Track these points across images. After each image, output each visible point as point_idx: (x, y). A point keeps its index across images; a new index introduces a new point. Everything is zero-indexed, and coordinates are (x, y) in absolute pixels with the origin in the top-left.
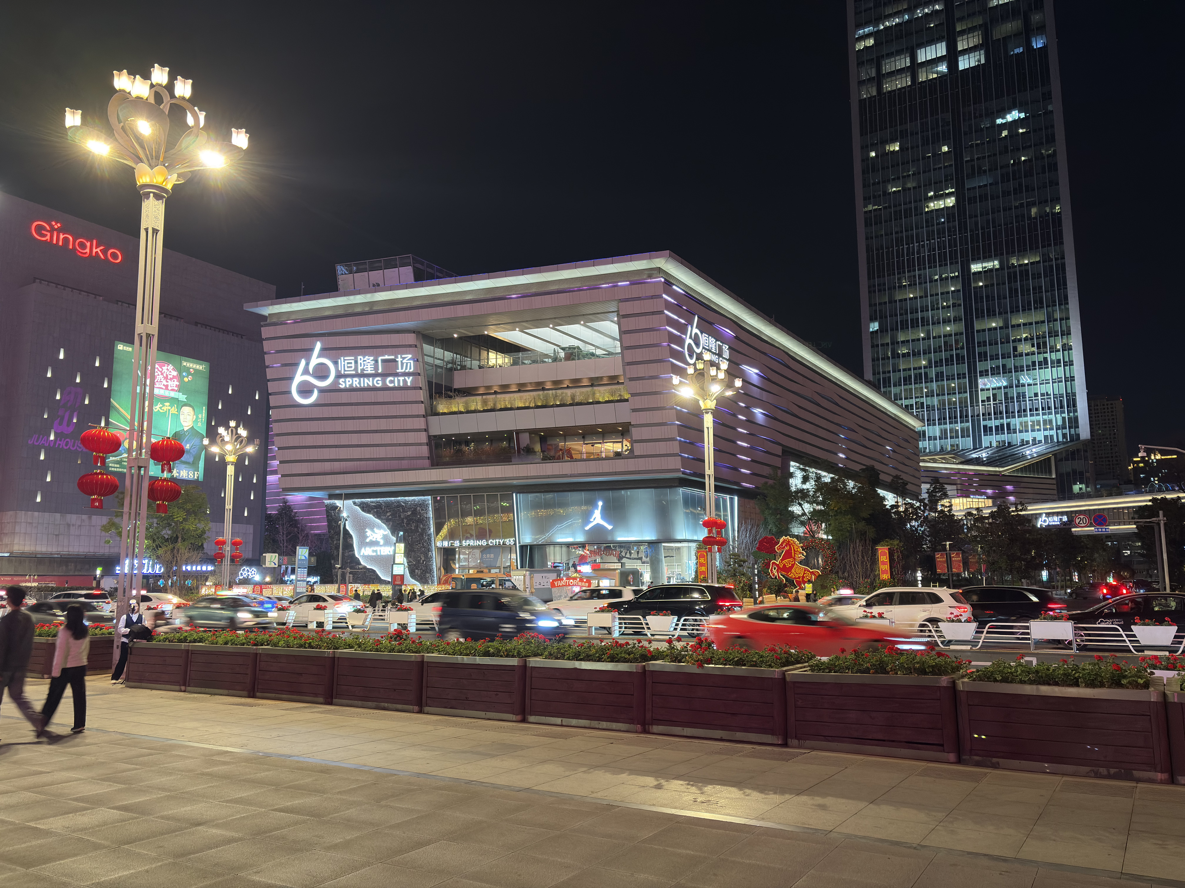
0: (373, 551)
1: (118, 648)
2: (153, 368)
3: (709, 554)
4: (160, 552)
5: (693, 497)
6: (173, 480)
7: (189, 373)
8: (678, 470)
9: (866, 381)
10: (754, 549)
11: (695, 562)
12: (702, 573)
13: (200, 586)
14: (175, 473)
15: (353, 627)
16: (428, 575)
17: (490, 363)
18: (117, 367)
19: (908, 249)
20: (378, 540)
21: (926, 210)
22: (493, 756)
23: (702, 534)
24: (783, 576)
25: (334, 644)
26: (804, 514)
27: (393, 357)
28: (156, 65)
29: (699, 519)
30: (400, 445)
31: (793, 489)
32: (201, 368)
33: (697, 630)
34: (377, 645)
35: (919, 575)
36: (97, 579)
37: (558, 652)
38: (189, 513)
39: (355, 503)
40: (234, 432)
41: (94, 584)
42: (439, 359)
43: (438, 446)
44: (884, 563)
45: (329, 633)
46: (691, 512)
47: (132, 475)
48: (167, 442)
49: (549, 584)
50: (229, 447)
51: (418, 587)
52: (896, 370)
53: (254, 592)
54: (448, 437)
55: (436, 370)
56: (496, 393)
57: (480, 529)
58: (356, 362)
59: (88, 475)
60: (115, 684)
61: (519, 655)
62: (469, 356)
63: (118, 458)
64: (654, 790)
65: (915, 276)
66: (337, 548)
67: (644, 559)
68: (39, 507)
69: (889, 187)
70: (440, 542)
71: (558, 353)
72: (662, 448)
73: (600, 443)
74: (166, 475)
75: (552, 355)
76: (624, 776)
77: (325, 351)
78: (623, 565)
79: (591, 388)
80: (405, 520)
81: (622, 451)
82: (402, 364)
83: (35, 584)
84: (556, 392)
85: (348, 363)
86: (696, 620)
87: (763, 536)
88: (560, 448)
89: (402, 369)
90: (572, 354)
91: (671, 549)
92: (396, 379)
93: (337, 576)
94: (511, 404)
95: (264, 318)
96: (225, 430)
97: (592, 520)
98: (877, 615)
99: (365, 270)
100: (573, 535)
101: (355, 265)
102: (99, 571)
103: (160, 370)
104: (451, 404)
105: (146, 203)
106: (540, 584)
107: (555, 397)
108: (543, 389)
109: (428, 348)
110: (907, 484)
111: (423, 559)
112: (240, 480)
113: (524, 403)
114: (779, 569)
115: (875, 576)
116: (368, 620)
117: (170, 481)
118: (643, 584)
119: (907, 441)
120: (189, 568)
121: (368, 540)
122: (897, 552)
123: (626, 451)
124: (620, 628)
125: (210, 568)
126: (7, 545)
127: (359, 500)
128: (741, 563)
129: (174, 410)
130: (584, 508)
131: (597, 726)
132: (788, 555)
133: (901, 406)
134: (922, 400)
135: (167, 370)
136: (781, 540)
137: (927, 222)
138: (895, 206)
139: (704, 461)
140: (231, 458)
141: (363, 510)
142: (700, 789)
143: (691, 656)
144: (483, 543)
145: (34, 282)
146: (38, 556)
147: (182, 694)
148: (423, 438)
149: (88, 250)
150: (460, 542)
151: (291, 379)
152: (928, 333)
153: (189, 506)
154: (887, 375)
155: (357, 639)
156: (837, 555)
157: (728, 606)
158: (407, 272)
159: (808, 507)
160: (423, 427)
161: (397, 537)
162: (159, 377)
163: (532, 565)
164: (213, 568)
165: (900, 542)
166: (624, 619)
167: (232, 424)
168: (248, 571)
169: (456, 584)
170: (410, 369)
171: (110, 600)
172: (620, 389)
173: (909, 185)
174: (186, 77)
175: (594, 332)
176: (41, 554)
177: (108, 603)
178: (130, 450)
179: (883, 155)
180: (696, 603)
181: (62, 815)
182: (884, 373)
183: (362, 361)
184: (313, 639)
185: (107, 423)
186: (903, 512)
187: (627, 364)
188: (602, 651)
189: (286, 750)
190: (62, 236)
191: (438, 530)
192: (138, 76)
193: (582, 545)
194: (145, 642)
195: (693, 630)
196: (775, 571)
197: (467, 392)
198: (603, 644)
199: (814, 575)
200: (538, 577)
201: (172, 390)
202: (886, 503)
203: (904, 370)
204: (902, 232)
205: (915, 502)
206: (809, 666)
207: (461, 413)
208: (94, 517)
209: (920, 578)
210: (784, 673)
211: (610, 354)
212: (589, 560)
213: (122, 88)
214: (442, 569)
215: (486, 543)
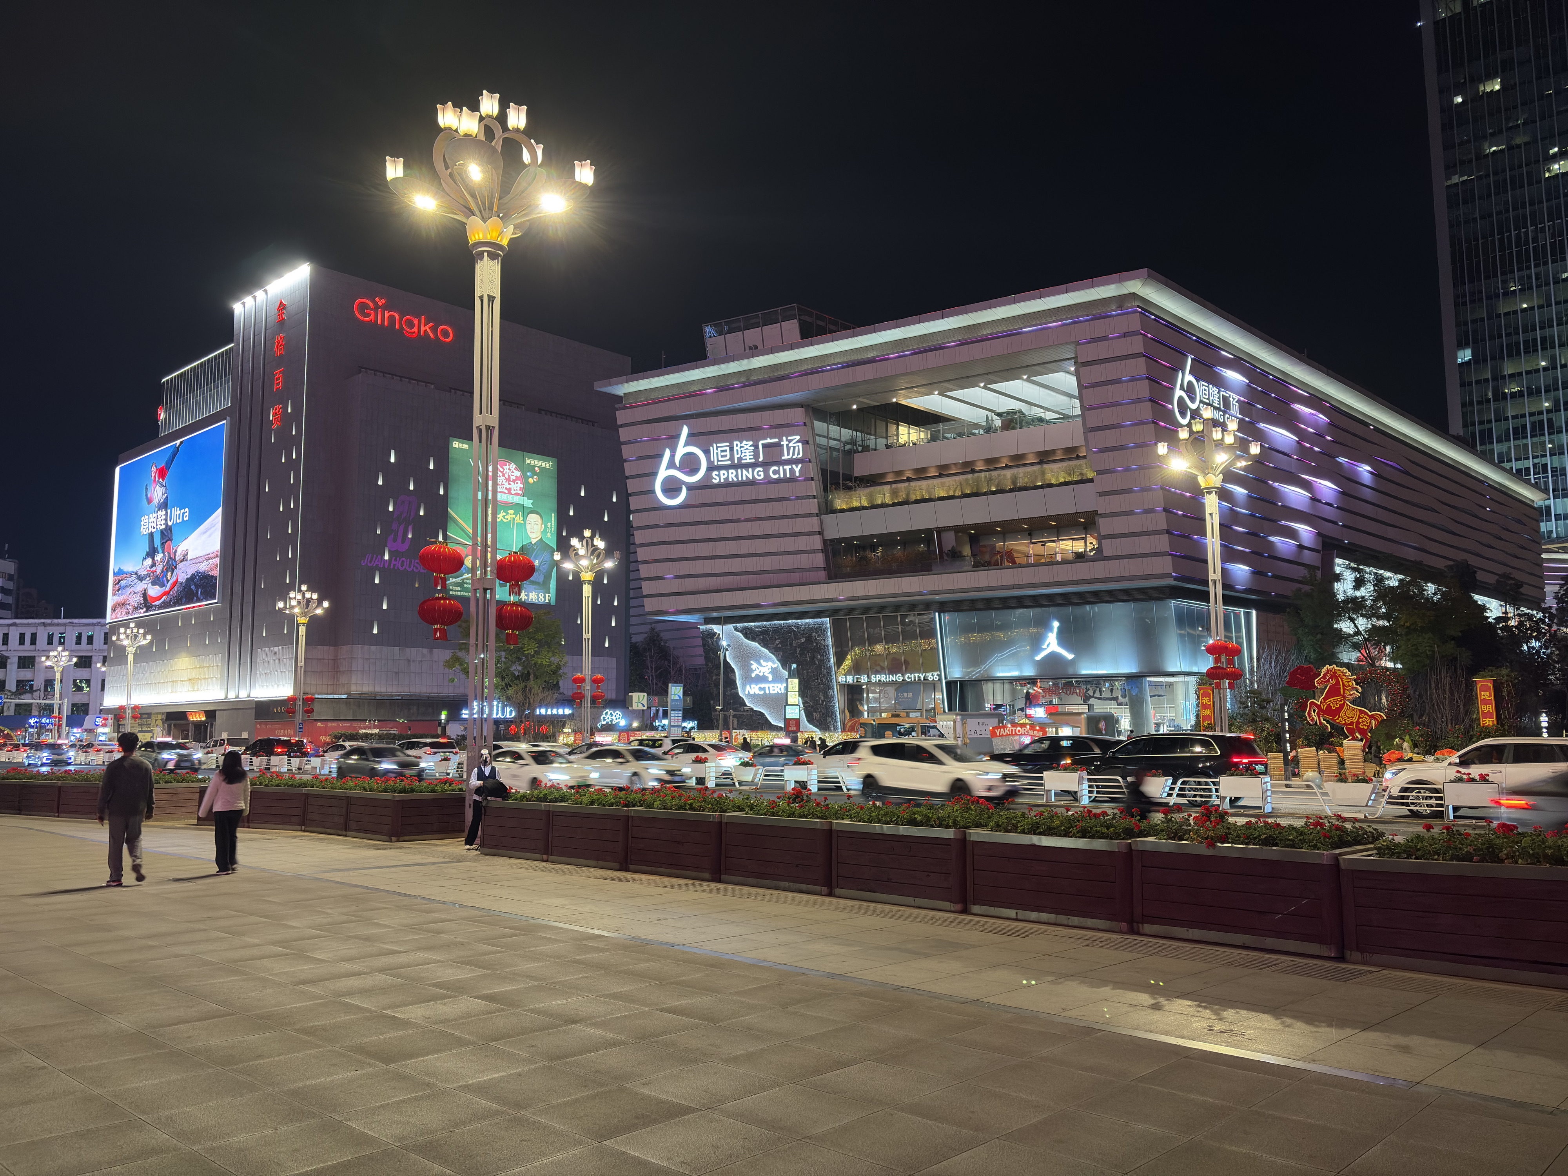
0: (760, 689)
1: (470, 807)
2: (495, 470)
3: (1216, 691)
4: (510, 692)
5: (1191, 612)
6: (521, 604)
7: (534, 473)
8: (1168, 576)
9: (1453, 436)
10: (1283, 684)
11: (1195, 703)
12: (1206, 718)
13: (557, 734)
14: (523, 596)
15: (740, 783)
16: (829, 719)
17: (900, 441)
18: (453, 469)
19: (1518, 237)
20: (766, 674)
21: (1547, 175)
22: (927, 956)
23: (1206, 664)
24: (1328, 722)
25: (720, 805)
26: (1358, 633)
27: (777, 440)
28: (485, 92)
29: (1199, 644)
30: (788, 553)
31: (1341, 597)
32: (547, 465)
33: (1201, 796)
34: (773, 808)
35: (1544, 720)
36: (443, 725)
37: (1008, 824)
38: (541, 644)
39: (736, 628)
40: (589, 543)
41: (439, 731)
42: (834, 439)
43: (835, 553)
44: (1486, 702)
45: (714, 791)
46: (1188, 633)
47: (477, 600)
48: (515, 558)
49: (988, 733)
50: (584, 563)
51: (817, 735)
52: (1501, 417)
53: (619, 740)
54: (848, 540)
55: (831, 454)
56: (909, 480)
57: (894, 659)
58: (732, 449)
59: (429, 600)
60: (469, 849)
61: (955, 824)
62: (873, 432)
63: (459, 580)
64: (1150, 1011)
65: (1530, 277)
66: (717, 685)
67: (1121, 699)
68: (376, 641)
69: (1486, 146)
70: (843, 677)
71: (992, 420)
72: (1144, 545)
73: (1054, 541)
74: (513, 598)
75: (984, 424)
76: (1106, 991)
77: (693, 438)
78: (1090, 707)
79: (1039, 466)
80: (798, 650)
81: (1086, 551)
82: (788, 448)
83: (376, 731)
84: (990, 474)
85: (722, 451)
86: (1199, 783)
87: (1297, 664)
88: (997, 549)
89: (788, 454)
90: (1011, 421)
91: (1160, 685)
92: (781, 468)
93: (718, 721)
94: (930, 493)
95: (619, 399)
96: (579, 541)
97: (1044, 646)
98: (1477, 778)
99: (738, 329)
100: (1019, 667)
101: (726, 323)
102: (443, 716)
103: (502, 470)
104: (851, 497)
105: (479, 265)
106: (976, 732)
107: (990, 481)
108: (973, 471)
109: (820, 426)
110: (1521, 586)
111: (822, 698)
112: (599, 602)
113: (948, 491)
114: (1321, 712)
115: (1472, 721)
116: (758, 775)
117: (519, 605)
118: (1119, 733)
119: (1519, 522)
120: (543, 711)
121: (753, 675)
122: (1508, 685)
123: (1091, 551)
124: (1090, 792)
125: (568, 711)
126: (344, 685)
127: (741, 625)
128: (1263, 703)
129: (519, 519)
130: (1033, 630)
131: (1065, 923)
132: (1334, 691)
133: (1509, 471)
134: (1544, 461)
135: (509, 469)
136: (1324, 670)
137: (1548, 193)
138: (1496, 173)
139: (1206, 562)
140: (587, 576)
141: (746, 637)
142: (1216, 1013)
143: (1197, 832)
144: (899, 678)
145: (360, 372)
146: (377, 698)
147: (544, 864)
148: (816, 543)
149: (415, 329)
150: (868, 677)
151: (654, 474)
152: (1553, 360)
153: (540, 636)
154: (1487, 426)
155: (747, 799)
156: (1410, 691)
157: (1245, 763)
158: (792, 327)
159: (1363, 623)
160: (817, 529)
161: (789, 671)
162: (501, 479)
163: (963, 708)
164: (570, 712)
165: (1512, 671)
166: (1095, 780)
167: (587, 533)
168: (611, 714)
169: (865, 731)
170: (799, 454)
171: (457, 749)
172: (1080, 465)
173: (1518, 140)
174: (519, 103)
175: (1042, 389)
176: (380, 695)
177: (456, 753)
178: (473, 570)
179: (1475, 99)
180: (1198, 759)
181: (423, 1002)
182: (1481, 423)
183: (738, 448)
184: (694, 799)
185: (445, 537)
186: (1516, 627)
187: (1090, 430)
188: (1070, 823)
189: (669, 938)
190: (387, 315)
191: (840, 661)
192: (465, 108)
193: (1032, 681)
194: (499, 800)
195: (1195, 796)
196: (1315, 716)
197: (872, 481)
198: (1070, 813)
199: (1375, 719)
200: (973, 724)
201: (516, 494)
202: (1487, 615)
203: (1514, 417)
204: (1507, 211)
205: (1535, 612)
206: (1375, 848)
207: (864, 508)
208: (435, 651)
209: (1544, 724)
210: (1336, 858)
211: (1065, 417)
212: (1042, 700)
213: (447, 125)
214: (847, 711)
215: (901, 679)
